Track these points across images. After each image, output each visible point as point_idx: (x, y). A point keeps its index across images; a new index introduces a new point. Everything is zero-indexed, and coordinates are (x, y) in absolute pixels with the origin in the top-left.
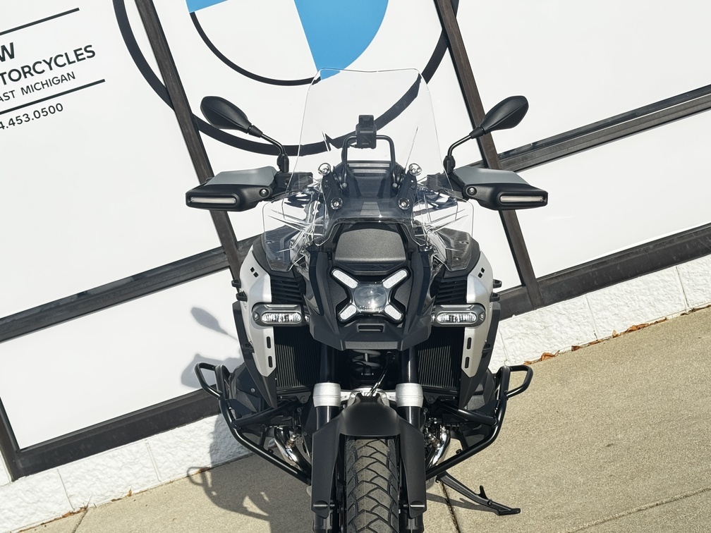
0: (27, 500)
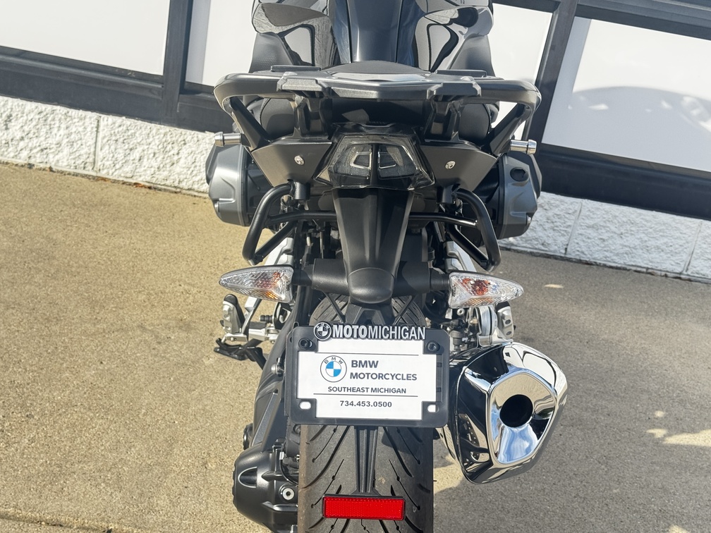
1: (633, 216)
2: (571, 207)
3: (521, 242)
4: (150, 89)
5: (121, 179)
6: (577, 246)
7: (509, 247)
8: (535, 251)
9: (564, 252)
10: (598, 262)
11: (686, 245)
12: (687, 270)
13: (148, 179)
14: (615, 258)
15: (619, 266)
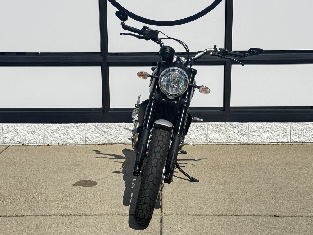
1: (267, 125)
2: (245, 126)
3: (231, 141)
4: (99, 112)
5: (94, 144)
6: (250, 139)
7: (227, 144)
8: (237, 143)
9: (247, 142)
10: (259, 143)
11: (287, 132)
12: (290, 141)
13: (102, 142)
14: (264, 141)
15: (266, 143)
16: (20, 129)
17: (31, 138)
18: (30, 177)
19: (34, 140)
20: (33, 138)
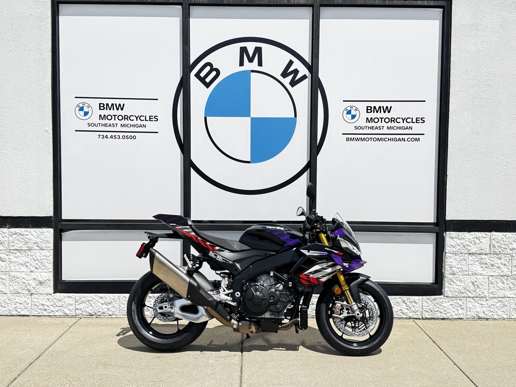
0: (57, 304)
16: (94, 300)
17: (105, 310)
18: (100, 355)
19: (108, 312)
20: (107, 310)
